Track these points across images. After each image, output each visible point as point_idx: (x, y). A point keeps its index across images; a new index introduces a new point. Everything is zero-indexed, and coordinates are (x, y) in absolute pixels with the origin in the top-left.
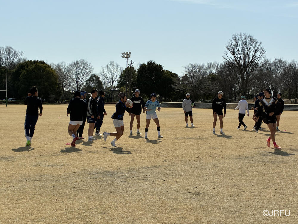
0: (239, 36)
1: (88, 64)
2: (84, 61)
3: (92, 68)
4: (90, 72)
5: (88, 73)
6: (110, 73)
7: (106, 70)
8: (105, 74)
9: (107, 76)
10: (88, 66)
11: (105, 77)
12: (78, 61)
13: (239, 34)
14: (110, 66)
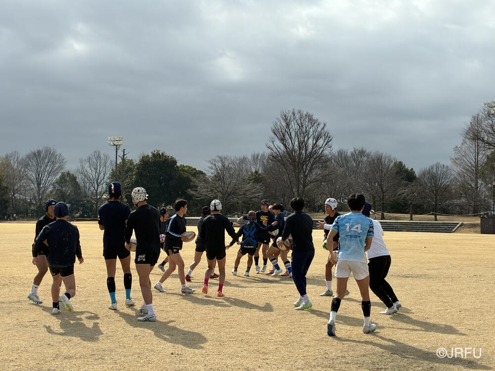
0: (290, 114)
1: (56, 156)
2: (50, 149)
3: (64, 161)
4: (61, 167)
5: (57, 169)
6: (93, 169)
7: (88, 164)
8: (85, 171)
9: (89, 174)
10: (58, 157)
11: (85, 176)
12: (41, 149)
13: (291, 111)
14: (94, 158)
